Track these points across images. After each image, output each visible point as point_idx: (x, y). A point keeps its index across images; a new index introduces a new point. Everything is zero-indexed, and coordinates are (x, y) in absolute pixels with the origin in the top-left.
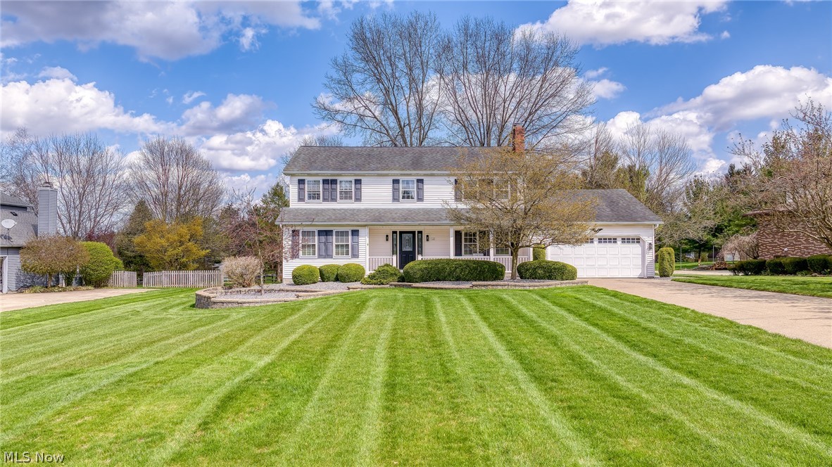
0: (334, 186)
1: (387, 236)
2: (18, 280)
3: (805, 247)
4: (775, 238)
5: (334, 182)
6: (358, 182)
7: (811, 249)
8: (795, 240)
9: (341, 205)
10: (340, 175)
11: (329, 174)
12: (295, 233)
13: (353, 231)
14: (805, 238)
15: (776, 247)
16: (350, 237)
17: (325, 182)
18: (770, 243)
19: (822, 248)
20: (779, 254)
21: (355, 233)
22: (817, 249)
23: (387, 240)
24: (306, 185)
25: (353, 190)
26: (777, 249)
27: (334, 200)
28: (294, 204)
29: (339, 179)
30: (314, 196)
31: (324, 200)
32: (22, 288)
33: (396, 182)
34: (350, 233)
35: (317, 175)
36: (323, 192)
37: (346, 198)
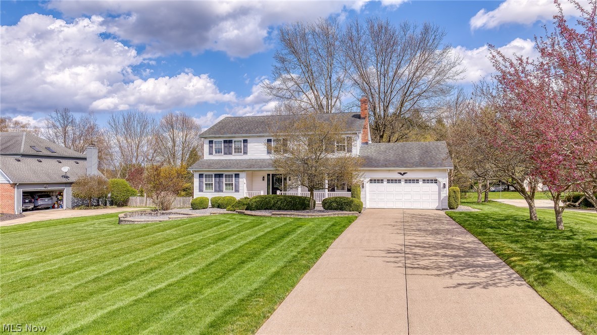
0: (231, 145)
1: (264, 177)
2: (73, 202)
5: (230, 142)
6: (245, 141)
9: (235, 157)
10: (234, 137)
11: (227, 137)
12: (201, 176)
13: (235, 175)
16: (234, 179)
17: (225, 142)
21: (237, 176)
23: (263, 180)
24: (214, 145)
25: (242, 147)
27: (230, 154)
28: (207, 157)
29: (234, 139)
30: (218, 151)
31: (225, 154)
32: (75, 206)
33: (269, 141)
34: (234, 176)
35: (220, 137)
36: (224, 148)
37: (238, 152)
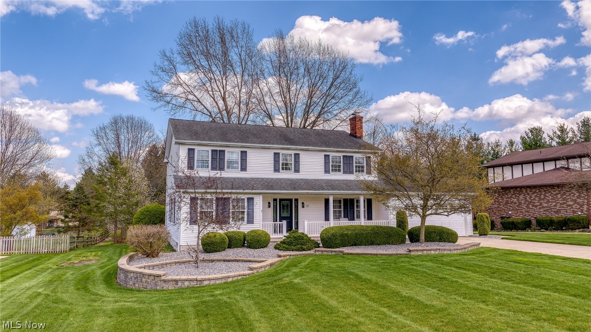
1: (269, 203)
3: (528, 212)
4: (500, 205)
5: (221, 152)
6: (244, 153)
7: (531, 213)
8: (518, 206)
9: (228, 174)
10: (229, 147)
13: (248, 199)
14: (526, 205)
15: (501, 211)
16: (246, 204)
17: (214, 152)
18: (496, 208)
19: (541, 212)
20: (504, 216)
21: (250, 200)
22: (537, 213)
23: (269, 207)
24: (196, 155)
25: (239, 161)
26: (502, 213)
29: (227, 149)
31: (213, 168)
33: (277, 155)
34: (246, 201)
36: (212, 161)
37: (233, 167)
